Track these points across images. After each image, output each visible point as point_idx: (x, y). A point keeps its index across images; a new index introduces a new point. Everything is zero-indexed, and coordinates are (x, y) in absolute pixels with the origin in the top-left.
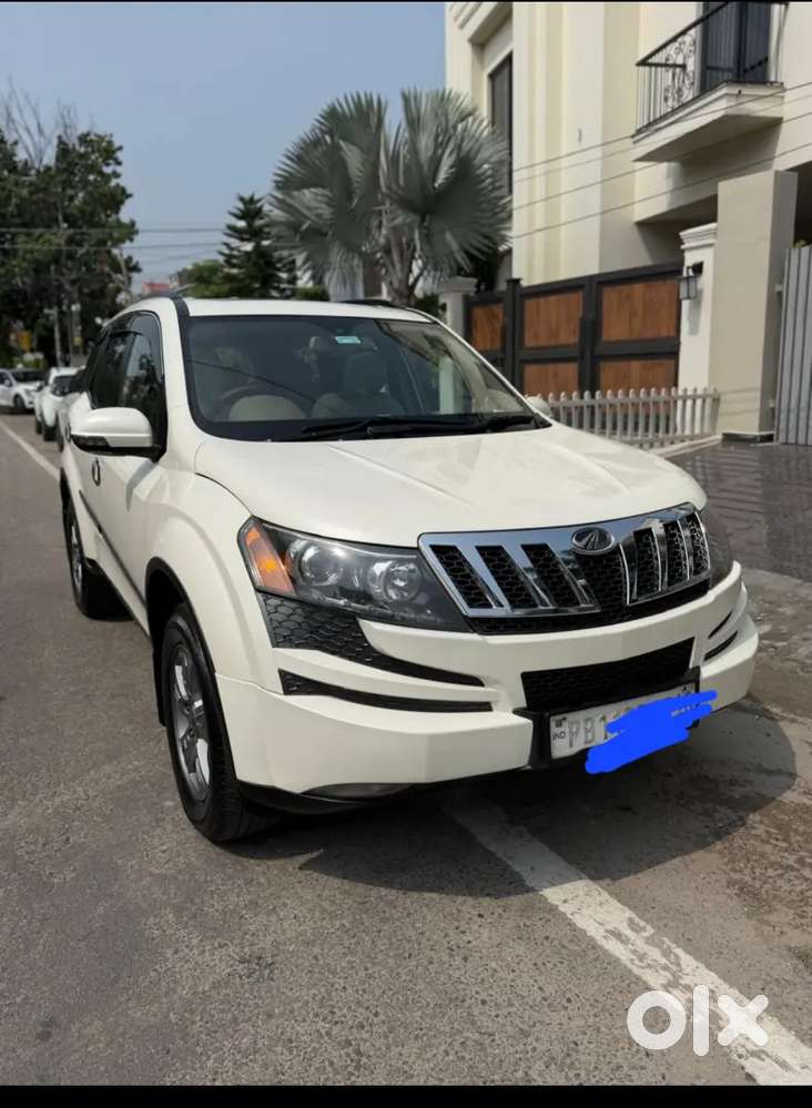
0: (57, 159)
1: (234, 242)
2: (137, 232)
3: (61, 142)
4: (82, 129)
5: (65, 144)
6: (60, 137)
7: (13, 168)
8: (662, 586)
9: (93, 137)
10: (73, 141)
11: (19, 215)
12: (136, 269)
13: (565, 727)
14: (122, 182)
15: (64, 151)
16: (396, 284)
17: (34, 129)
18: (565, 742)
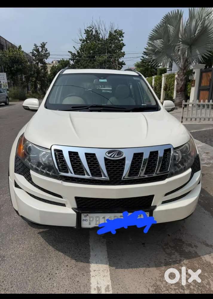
0: (109, 37)
1: (145, 56)
2: (125, 54)
3: (110, 32)
4: (115, 29)
5: (111, 33)
6: (110, 31)
7: (99, 40)
8: (142, 174)
9: (118, 31)
10: (113, 32)
11: (98, 51)
12: (124, 64)
13: (88, 218)
14: (123, 42)
15: (111, 34)
16: (180, 66)
17: (104, 29)
18: (88, 222)
